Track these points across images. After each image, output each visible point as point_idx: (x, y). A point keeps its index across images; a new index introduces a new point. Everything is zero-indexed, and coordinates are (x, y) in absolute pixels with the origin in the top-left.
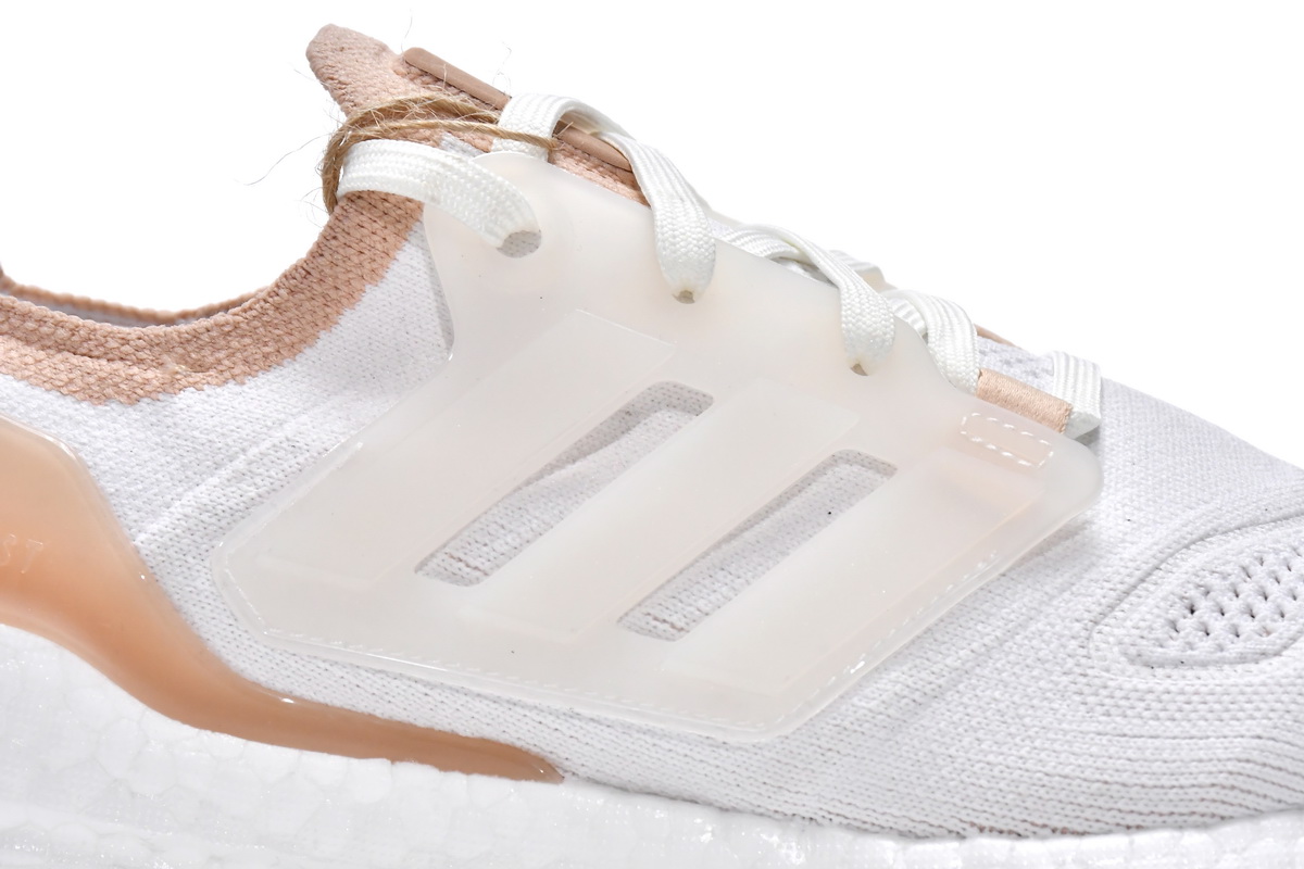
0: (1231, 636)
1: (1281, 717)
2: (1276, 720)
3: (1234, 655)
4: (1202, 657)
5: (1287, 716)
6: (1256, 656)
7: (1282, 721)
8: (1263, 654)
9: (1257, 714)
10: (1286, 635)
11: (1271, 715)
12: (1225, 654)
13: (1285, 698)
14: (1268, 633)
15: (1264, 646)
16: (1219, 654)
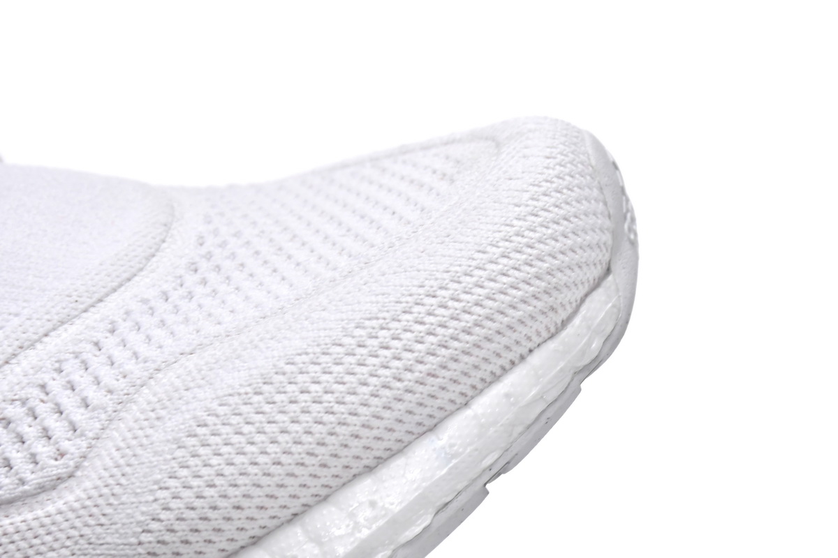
0: (31, 466)
1: (76, 543)
2: (73, 547)
3: (33, 487)
4: (8, 496)
5: (82, 541)
6: (52, 483)
7: (78, 547)
8: (58, 479)
9: (56, 545)
10: (77, 453)
11: (68, 543)
12: (26, 487)
13: (78, 523)
14: (62, 455)
15: (60, 471)
16: (21, 488)
